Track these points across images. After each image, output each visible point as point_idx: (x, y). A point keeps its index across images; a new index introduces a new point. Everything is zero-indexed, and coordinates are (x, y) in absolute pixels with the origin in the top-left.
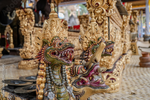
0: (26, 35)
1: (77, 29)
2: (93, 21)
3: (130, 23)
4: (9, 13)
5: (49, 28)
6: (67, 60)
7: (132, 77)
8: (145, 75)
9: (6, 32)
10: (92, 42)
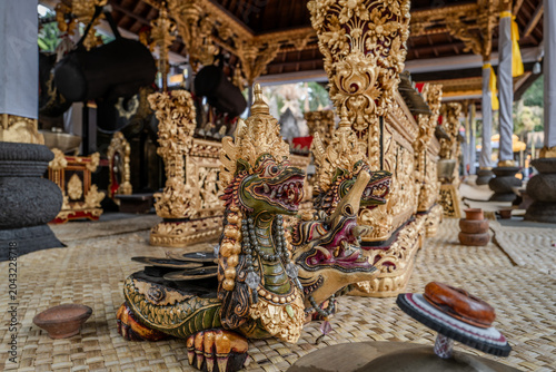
0: (174, 158)
1: (302, 147)
2: (345, 125)
3: (439, 135)
4: (121, 99)
5: (250, 135)
6: (289, 203)
7: (439, 265)
8: (471, 262)
9: (111, 150)
10: (341, 173)
